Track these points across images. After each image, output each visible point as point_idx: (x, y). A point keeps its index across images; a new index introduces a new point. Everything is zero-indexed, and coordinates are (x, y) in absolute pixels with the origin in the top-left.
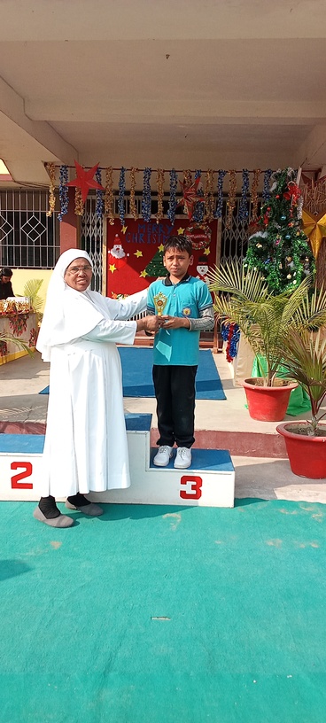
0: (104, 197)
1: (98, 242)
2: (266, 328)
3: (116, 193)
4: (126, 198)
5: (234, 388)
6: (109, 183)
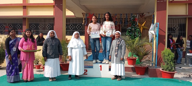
4: (100, 20)
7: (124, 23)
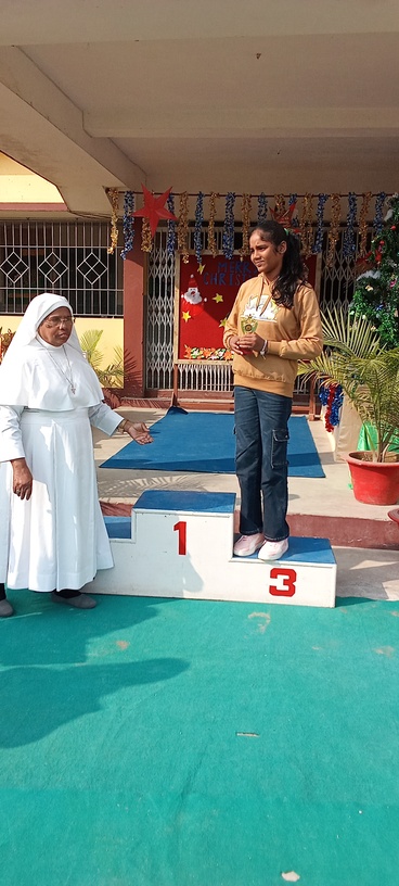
0: (177, 229)
1: (169, 284)
2: (377, 390)
3: (192, 224)
4: (203, 229)
5: (335, 463)
6: (184, 211)
7: (338, 247)
